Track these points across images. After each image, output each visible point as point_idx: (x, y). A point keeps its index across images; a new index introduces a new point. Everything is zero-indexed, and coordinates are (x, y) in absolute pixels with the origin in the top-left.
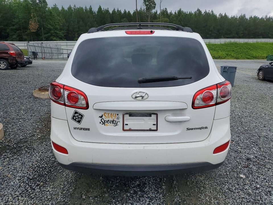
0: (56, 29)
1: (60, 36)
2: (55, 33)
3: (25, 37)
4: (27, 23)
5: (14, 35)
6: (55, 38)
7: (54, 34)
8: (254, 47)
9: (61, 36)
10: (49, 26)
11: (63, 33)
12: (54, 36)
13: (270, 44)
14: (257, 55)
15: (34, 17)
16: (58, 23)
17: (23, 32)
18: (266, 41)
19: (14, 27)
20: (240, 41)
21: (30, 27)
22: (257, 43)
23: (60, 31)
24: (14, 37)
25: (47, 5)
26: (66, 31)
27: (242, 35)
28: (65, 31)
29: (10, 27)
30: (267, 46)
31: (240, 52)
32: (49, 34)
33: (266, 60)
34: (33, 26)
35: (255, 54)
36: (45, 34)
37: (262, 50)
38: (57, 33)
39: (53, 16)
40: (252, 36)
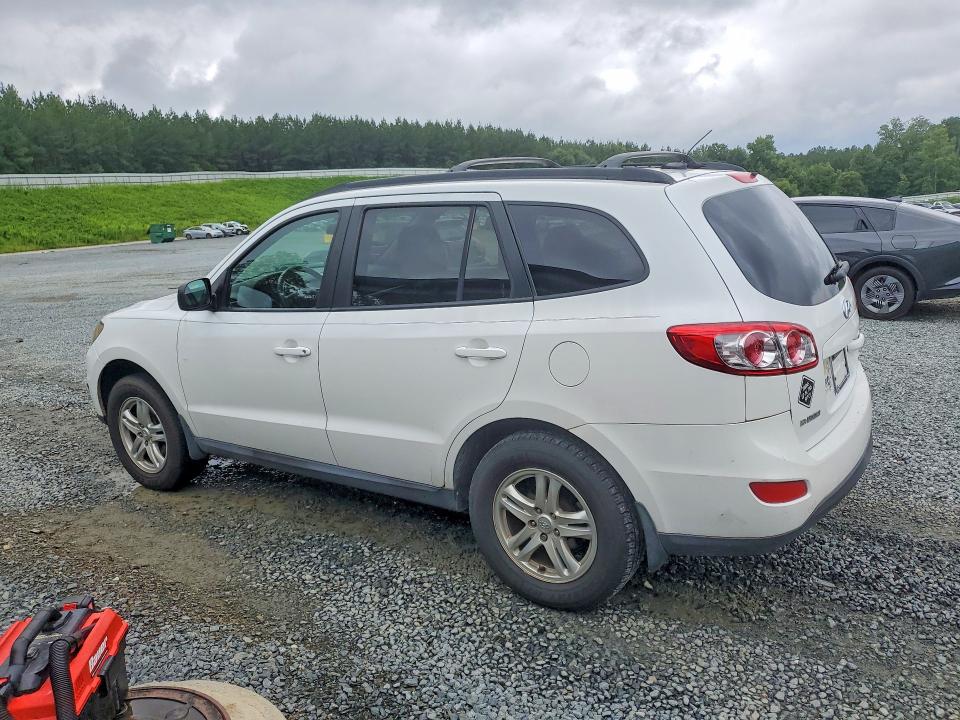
8: (93, 201)
13: (136, 189)
14: (114, 226)
18: (120, 180)
20: (31, 181)
22: (94, 187)
27: (31, 159)
30: (130, 197)
31: (50, 222)
33: (150, 241)
35: (104, 225)
37: (118, 210)
40: (68, 166)
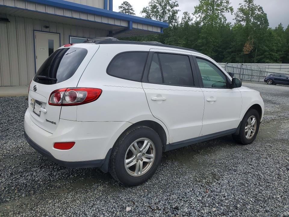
0: (272, 50)
1: (274, 58)
2: (270, 54)
3: (237, 59)
4: (243, 45)
5: (228, 57)
6: (268, 60)
7: (268, 56)
9: (276, 57)
10: (264, 47)
11: (280, 55)
12: (268, 58)
15: (251, 39)
16: (277, 44)
17: (238, 54)
19: (231, 50)
21: (245, 49)
23: (276, 53)
24: (228, 59)
25: (269, 26)
26: (285, 52)
28: (283, 53)
29: (227, 50)
32: (262, 56)
34: (247, 48)
36: (257, 56)
38: (272, 55)
39: (273, 36)
